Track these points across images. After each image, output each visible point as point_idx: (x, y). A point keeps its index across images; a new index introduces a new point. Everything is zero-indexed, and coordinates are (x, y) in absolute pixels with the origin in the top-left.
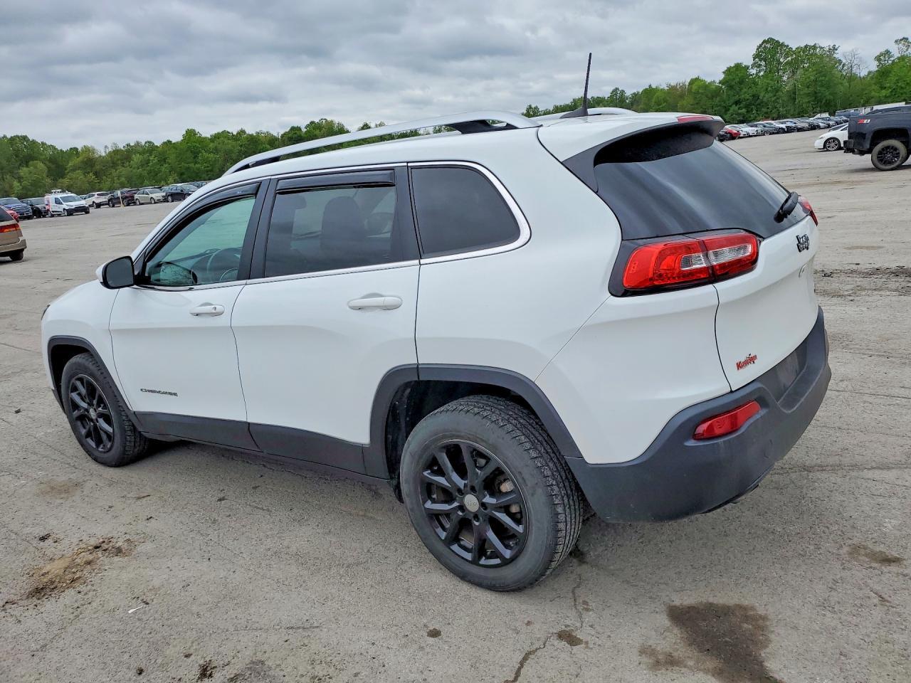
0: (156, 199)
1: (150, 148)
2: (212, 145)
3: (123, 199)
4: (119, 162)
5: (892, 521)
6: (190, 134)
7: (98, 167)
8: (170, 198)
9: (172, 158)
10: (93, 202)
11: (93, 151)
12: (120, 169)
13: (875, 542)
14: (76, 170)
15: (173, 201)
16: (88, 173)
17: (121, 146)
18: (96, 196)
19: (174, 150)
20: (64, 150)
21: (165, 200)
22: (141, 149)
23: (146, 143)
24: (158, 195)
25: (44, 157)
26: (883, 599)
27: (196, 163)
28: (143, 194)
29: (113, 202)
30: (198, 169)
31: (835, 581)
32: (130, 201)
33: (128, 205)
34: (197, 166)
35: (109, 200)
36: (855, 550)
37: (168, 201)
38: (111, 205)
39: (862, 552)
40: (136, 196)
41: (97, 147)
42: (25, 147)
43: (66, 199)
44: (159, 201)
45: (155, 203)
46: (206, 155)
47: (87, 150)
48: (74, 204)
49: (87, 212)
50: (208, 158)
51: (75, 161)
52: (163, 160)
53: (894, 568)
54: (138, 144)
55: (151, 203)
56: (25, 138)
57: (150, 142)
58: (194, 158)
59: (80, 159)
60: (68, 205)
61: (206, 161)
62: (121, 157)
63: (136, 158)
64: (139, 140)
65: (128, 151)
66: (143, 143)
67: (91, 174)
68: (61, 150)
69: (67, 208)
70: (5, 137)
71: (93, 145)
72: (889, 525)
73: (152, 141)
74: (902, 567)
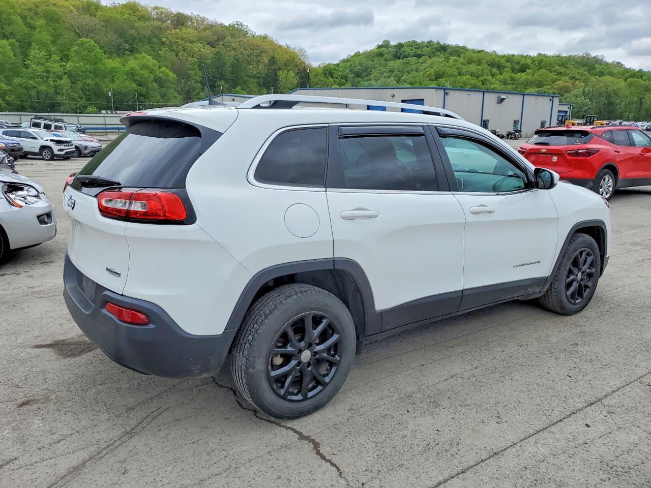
5: (37, 426)
13: (39, 409)
26: (17, 386)
31: (46, 382)
36: (47, 399)
39: (43, 401)
53: (20, 401)
72: (37, 422)
74: (15, 404)
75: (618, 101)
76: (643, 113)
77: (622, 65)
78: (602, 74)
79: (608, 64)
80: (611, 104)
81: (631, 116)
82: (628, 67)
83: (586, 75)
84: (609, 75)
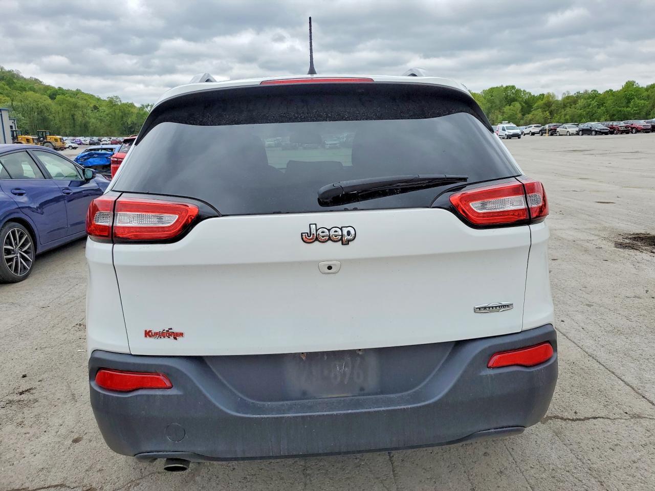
0: (571, 132)
1: (594, 95)
2: (645, 94)
3: (549, 131)
4: (568, 104)
6: (630, 84)
7: (552, 108)
8: (581, 133)
9: (609, 103)
10: (530, 131)
11: (553, 96)
12: (568, 109)
14: (538, 109)
15: (582, 135)
16: (546, 111)
17: (572, 94)
18: (533, 127)
19: (611, 97)
20: (536, 95)
21: (578, 134)
22: (587, 96)
23: (592, 91)
24: (573, 129)
25: (521, 99)
27: (628, 107)
28: (563, 128)
29: (542, 132)
30: (629, 112)
32: (553, 132)
33: (552, 135)
34: (629, 109)
35: (540, 131)
37: (579, 135)
38: (541, 134)
40: (558, 129)
41: (556, 94)
42: (513, 93)
43: (508, 128)
44: (573, 134)
45: (570, 135)
46: (638, 101)
47: (549, 95)
48: (512, 132)
49: (519, 138)
50: (638, 103)
51: (540, 103)
52: (601, 104)
54: (586, 92)
55: (566, 135)
56: (513, 87)
57: (595, 91)
58: (627, 103)
59: (544, 101)
60: (509, 132)
61: (636, 105)
62: (570, 101)
63: (581, 102)
64: (588, 89)
65: (577, 97)
66: (590, 91)
67: (547, 112)
68: (534, 96)
69: (507, 134)
70: (502, 86)
71: (553, 92)
73: (597, 90)
75: (51, 117)
76: (78, 128)
77: (41, 82)
78: (23, 89)
79: (25, 79)
80: (44, 120)
81: (68, 132)
82: (47, 84)
83: (7, 89)
84: (31, 90)
